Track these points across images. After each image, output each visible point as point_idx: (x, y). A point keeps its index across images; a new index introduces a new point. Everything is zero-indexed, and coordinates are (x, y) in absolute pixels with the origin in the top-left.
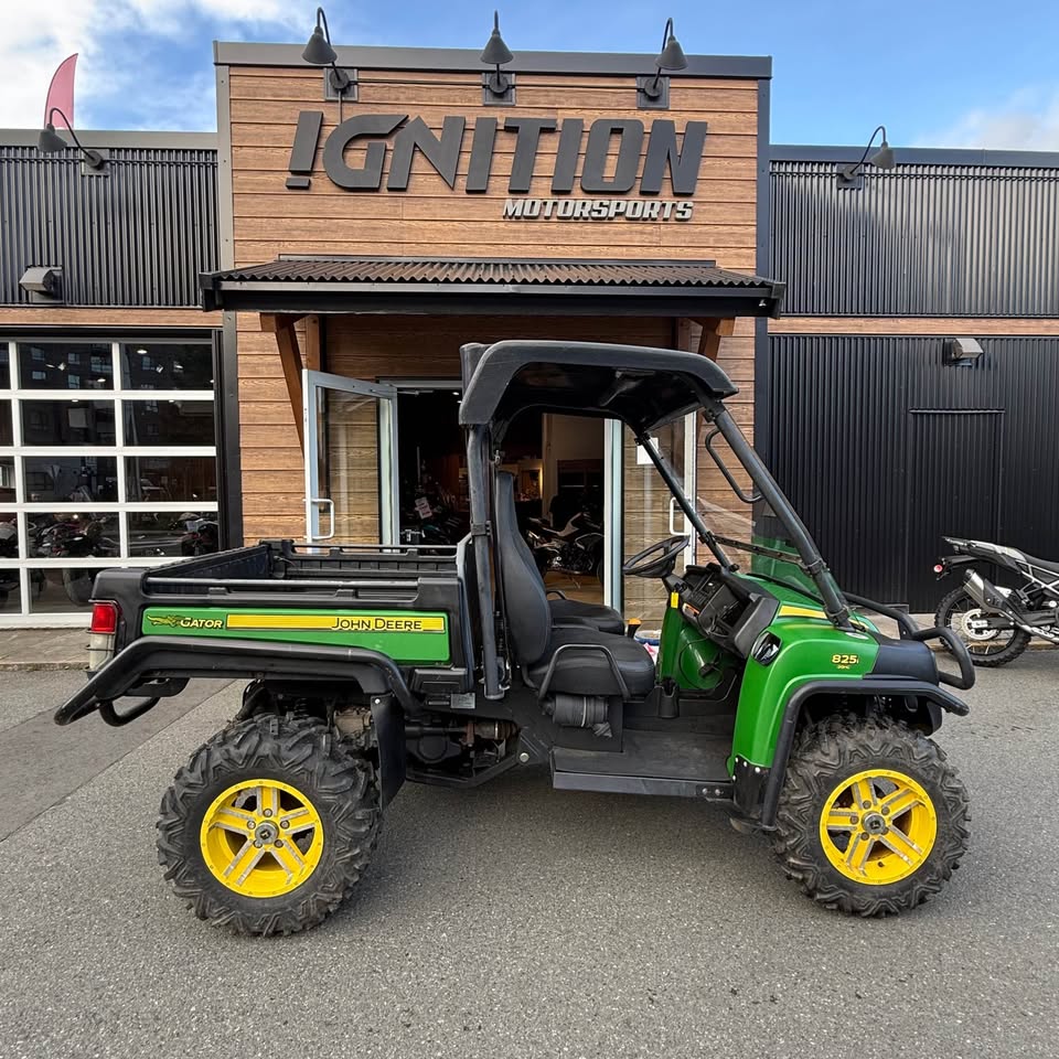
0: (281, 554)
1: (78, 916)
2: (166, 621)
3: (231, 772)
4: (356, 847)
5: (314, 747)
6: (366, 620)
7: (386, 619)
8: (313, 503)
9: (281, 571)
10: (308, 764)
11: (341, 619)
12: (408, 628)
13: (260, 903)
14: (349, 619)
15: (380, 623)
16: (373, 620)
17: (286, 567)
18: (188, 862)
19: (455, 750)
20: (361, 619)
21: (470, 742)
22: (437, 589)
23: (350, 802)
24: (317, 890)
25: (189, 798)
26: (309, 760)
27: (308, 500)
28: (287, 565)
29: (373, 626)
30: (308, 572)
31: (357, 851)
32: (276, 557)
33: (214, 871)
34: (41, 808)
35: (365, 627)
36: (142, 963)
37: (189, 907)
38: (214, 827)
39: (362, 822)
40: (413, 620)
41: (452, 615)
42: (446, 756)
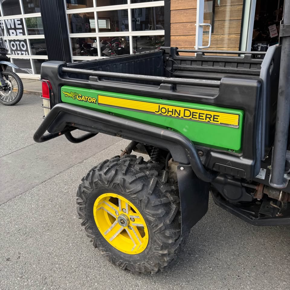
0: (170, 56)
1: (62, 221)
2: (71, 95)
3: (102, 187)
4: (165, 249)
5: (144, 185)
6: (178, 109)
7: (192, 111)
8: (200, 26)
9: (170, 66)
10: (140, 195)
11: (161, 106)
12: (208, 119)
13: (119, 253)
14: (167, 107)
15: (187, 113)
16: (182, 110)
17: (173, 65)
18: (89, 222)
19: (248, 198)
20: (174, 108)
21: (259, 197)
22: (237, 89)
23: (162, 225)
24: (145, 261)
25: (85, 193)
26: (140, 193)
27: (197, 25)
28: (173, 63)
29: (182, 115)
30: (184, 68)
31: (166, 252)
32: (167, 58)
33: (100, 230)
34: (75, 164)
35: (177, 115)
36: (72, 258)
37: (91, 241)
38: (100, 208)
39: (169, 238)
40: (213, 114)
41: (247, 113)
42: (241, 200)
